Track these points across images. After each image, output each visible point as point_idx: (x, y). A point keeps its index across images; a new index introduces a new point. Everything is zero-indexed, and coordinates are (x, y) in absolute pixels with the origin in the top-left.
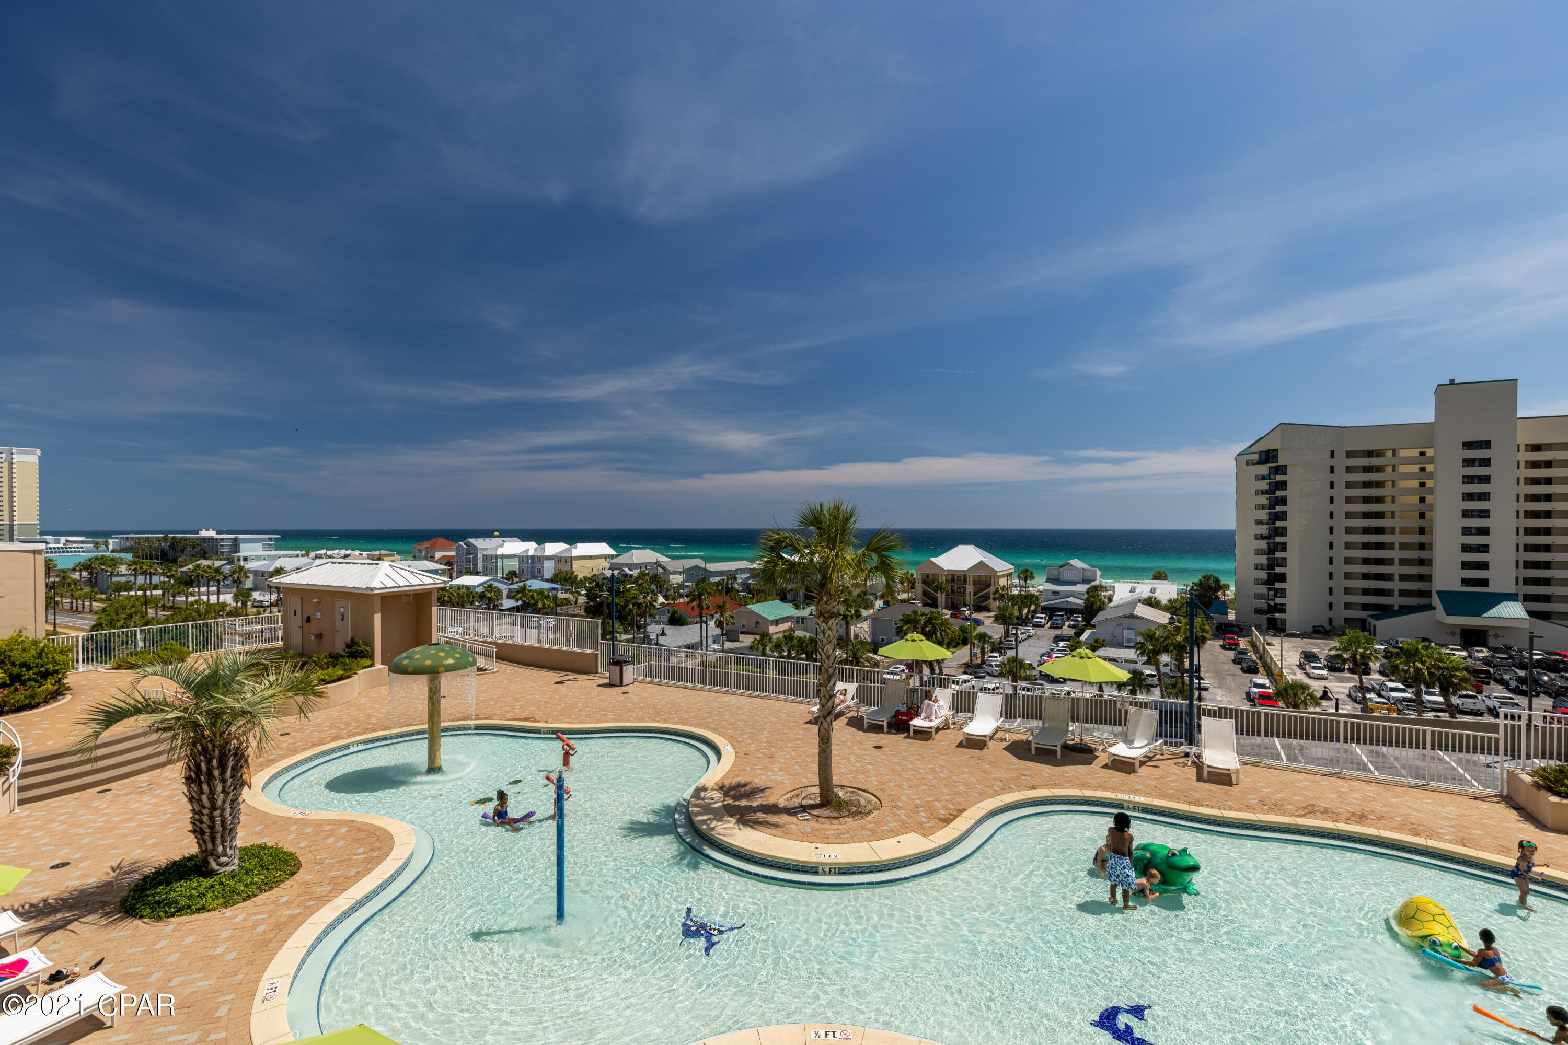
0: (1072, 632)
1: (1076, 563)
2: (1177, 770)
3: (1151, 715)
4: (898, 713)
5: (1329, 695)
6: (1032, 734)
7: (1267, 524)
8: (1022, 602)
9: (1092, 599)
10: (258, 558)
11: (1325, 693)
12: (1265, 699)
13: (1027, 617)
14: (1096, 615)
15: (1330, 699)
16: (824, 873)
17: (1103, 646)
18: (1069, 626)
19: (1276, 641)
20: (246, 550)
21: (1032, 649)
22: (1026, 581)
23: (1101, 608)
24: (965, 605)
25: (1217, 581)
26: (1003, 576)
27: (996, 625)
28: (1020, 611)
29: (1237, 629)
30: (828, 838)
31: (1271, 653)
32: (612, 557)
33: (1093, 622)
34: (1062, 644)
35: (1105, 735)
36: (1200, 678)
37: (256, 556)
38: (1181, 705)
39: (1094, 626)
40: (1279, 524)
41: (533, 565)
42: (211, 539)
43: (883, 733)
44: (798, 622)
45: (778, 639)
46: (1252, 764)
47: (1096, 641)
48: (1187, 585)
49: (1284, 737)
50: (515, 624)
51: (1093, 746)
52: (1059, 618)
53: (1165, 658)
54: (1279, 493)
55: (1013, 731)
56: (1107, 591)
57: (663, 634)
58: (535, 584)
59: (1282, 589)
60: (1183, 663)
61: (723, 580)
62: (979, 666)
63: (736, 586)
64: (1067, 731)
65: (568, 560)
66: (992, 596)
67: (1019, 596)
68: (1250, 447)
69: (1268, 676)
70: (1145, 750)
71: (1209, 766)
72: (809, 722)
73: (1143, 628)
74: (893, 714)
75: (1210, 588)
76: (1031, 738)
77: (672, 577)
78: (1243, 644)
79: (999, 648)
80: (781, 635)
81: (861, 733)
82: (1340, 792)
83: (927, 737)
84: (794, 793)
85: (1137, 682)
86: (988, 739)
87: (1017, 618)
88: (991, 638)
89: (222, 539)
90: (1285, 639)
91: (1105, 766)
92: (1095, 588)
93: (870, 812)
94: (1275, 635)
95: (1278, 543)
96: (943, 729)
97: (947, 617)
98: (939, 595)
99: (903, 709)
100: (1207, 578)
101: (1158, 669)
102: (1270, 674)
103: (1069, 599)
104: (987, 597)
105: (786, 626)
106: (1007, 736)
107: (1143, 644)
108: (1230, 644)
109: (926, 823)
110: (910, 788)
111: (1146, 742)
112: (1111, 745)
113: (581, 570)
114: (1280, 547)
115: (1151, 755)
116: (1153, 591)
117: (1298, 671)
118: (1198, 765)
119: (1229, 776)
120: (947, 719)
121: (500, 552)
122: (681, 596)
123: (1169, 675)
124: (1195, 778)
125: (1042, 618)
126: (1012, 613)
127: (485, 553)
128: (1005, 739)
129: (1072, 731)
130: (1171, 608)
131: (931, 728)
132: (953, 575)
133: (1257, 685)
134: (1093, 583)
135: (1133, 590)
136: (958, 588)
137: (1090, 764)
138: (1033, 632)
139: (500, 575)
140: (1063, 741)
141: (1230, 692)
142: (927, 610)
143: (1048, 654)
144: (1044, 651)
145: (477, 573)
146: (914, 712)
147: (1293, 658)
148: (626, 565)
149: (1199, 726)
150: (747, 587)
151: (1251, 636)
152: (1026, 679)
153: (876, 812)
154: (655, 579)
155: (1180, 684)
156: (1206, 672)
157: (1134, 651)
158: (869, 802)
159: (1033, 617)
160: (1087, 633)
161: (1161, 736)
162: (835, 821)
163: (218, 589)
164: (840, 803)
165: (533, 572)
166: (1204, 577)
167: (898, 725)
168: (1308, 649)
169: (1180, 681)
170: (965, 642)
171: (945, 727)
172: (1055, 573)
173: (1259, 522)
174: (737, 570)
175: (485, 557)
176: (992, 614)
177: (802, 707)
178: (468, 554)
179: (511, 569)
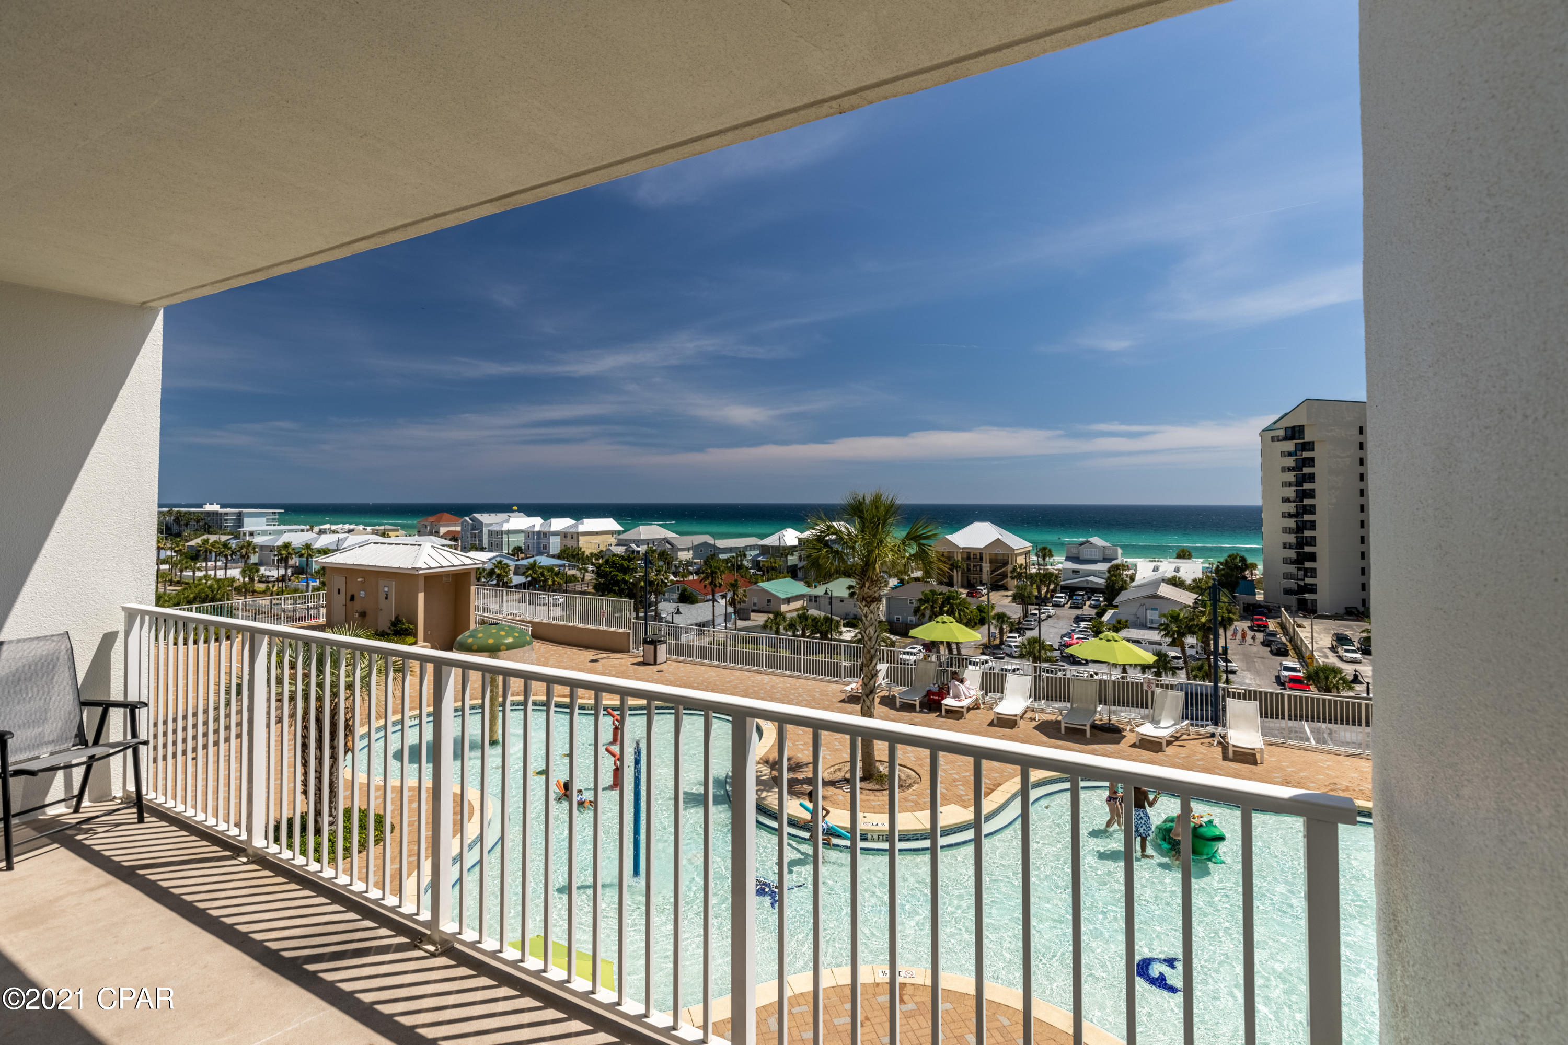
0: (1093, 612)
1: (1097, 541)
2: (1203, 750)
3: (1177, 696)
4: (929, 693)
5: (1360, 678)
6: (1061, 714)
7: (1294, 502)
8: (1041, 580)
9: (1114, 578)
10: (264, 533)
11: (1356, 676)
12: (1296, 682)
13: (1046, 596)
14: (1118, 594)
15: (1361, 683)
16: (873, 840)
17: (1126, 627)
18: (1090, 606)
19: (1306, 623)
20: (250, 524)
21: (1051, 630)
22: (1044, 559)
23: (1123, 588)
24: (983, 585)
25: (1243, 560)
26: (1020, 554)
27: (1014, 604)
28: (1039, 591)
29: (1265, 610)
30: (874, 808)
31: (1302, 635)
32: (619, 532)
33: (1115, 602)
34: (1083, 624)
35: (1133, 716)
36: (1227, 661)
37: (262, 531)
38: (1206, 686)
39: (1116, 606)
40: (1307, 502)
41: (539, 540)
42: (215, 514)
43: (915, 711)
44: (810, 600)
45: (792, 618)
46: (1276, 744)
47: (1119, 622)
48: (1213, 564)
49: (1313, 721)
50: (522, 601)
51: (1121, 726)
52: (1079, 598)
53: (1190, 640)
54: (1306, 470)
55: (1042, 711)
56: (1129, 569)
57: (678, 612)
58: (544, 561)
59: (1312, 569)
60: (1209, 645)
61: (733, 557)
62: (998, 647)
63: (745, 563)
64: (1095, 712)
65: (575, 536)
66: (1009, 575)
67: (1038, 574)
68: (1275, 423)
69: (1299, 659)
70: (1172, 730)
71: (1234, 746)
72: (843, 701)
73: (1167, 610)
74: (924, 693)
75: (1237, 567)
76: (1060, 718)
77: (679, 553)
78: (1272, 625)
79: (1018, 628)
80: (795, 614)
81: (894, 712)
82: (1362, 772)
83: (958, 716)
84: (836, 767)
85: (1162, 665)
86: (1018, 718)
87: (1036, 597)
88: (1009, 618)
89: (226, 514)
90: (1315, 621)
91: (1134, 746)
92: (1117, 567)
93: (910, 786)
94: (1305, 617)
95: (1306, 521)
96: (973, 709)
97: (964, 596)
98: (955, 573)
99: (935, 689)
100: (1232, 557)
101: (1183, 651)
102: (1300, 656)
103: (1089, 579)
104: (1004, 575)
105: (798, 604)
106: (1037, 716)
107: (1167, 625)
108: (1259, 626)
109: (964, 795)
110: (947, 763)
111: (1173, 722)
112: (1138, 726)
113: (588, 546)
114: (1308, 525)
115: (1178, 735)
116: (1177, 570)
117: (1330, 654)
118: (1224, 745)
119: (1254, 755)
120: (977, 699)
121: (506, 527)
122: (691, 573)
123: (1195, 657)
124: (1221, 757)
125: (1061, 597)
126: (1031, 593)
127: (490, 528)
128: (1034, 719)
129: (1100, 712)
130: (1196, 587)
131: (962, 707)
132: (969, 553)
133: (1287, 669)
134: (1115, 562)
135: (1156, 569)
136: (974, 566)
137: (1118, 743)
138: (1052, 612)
139: (505, 551)
140: (1091, 721)
141: (1259, 676)
142: (945, 589)
143: (1069, 635)
144: (1064, 632)
145: (482, 549)
146: (943, 692)
147: (1325, 641)
148: (634, 541)
149: (1224, 707)
150: (757, 564)
151: (1281, 617)
152: (1048, 660)
153: (916, 786)
154: (663, 555)
155: (1206, 667)
156: (1234, 654)
157: (1157, 632)
158: (909, 776)
159: (1052, 596)
160: (1110, 613)
161: (1187, 718)
162: (878, 794)
163: (226, 564)
164: (881, 777)
165: (538, 548)
166: (1230, 556)
167: (930, 705)
168: (1340, 632)
169: (1206, 663)
170: (982, 622)
171: (975, 707)
172: (1074, 551)
173: (1286, 500)
174: (746, 547)
175: (491, 533)
176: (1010, 593)
177: (834, 686)
178: (473, 529)
179: (517, 545)
